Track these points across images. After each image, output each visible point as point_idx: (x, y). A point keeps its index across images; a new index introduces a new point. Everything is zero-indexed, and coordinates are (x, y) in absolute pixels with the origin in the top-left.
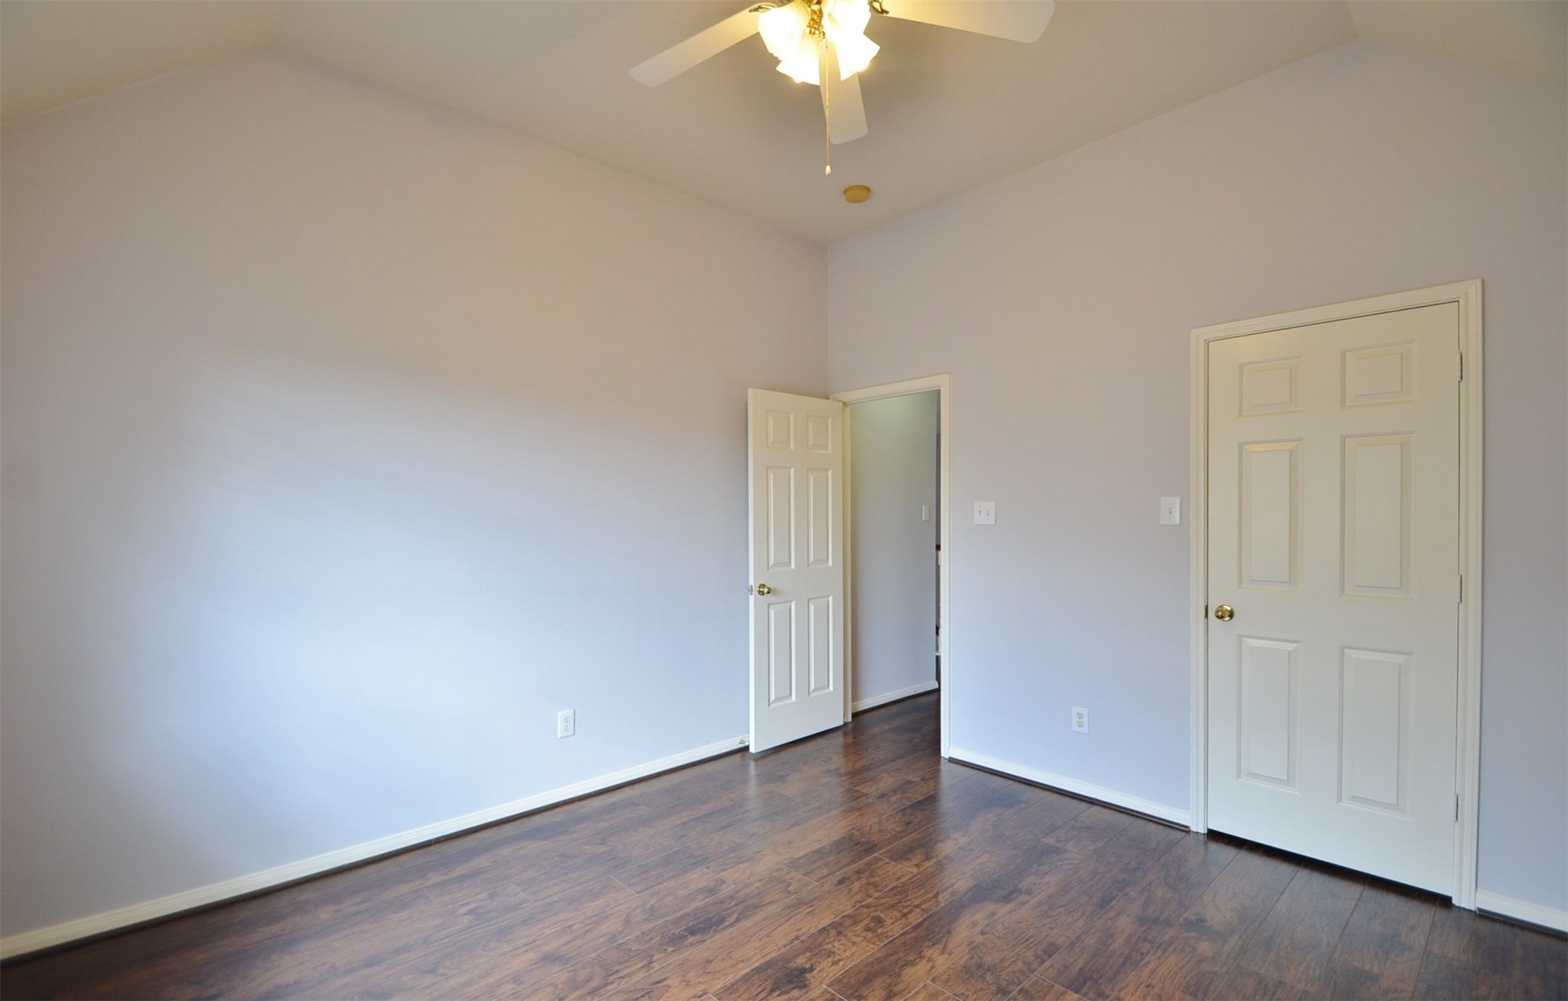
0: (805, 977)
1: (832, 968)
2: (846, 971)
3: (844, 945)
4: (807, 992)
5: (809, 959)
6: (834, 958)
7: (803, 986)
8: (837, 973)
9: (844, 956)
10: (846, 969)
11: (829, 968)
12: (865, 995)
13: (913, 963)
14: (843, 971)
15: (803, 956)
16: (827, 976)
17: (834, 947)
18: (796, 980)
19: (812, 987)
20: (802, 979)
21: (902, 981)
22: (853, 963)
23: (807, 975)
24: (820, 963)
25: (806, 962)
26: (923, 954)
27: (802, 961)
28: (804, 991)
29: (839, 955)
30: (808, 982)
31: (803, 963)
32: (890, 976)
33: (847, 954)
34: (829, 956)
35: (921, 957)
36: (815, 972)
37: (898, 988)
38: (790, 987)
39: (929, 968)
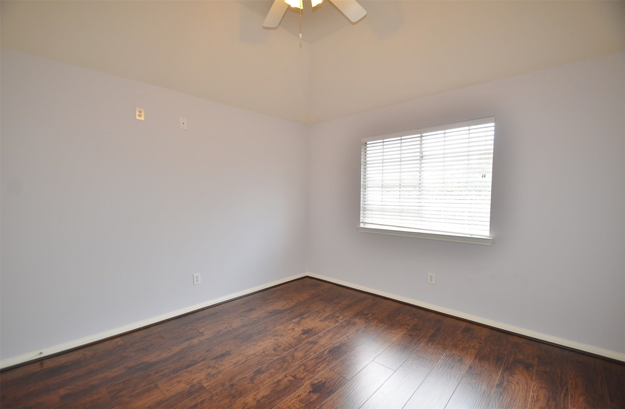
0: (312, 388)
1: (301, 393)
2: (295, 392)
3: (294, 406)
4: (311, 382)
5: (311, 398)
6: (300, 399)
7: (313, 385)
8: (299, 391)
9: (295, 399)
10: (294, 393)
11: (302, 393)
12: (288, 382)
13: (263, 397)
14: (296, 392)
15: (314, 399)
16: (303, 389)
17: (299, 405)
18: (316, 387)
19: (309, 384)
20: (314, 388)
21: (271, 388)
22: (291, 396)
23: (311, 389)
24: (306, 396)
25: (312, 396)
26: (257, 402)
27: (314, 396)
28: (312, 383)
29: (297, 400)
30: (311, 386)
31: (314, 395)
32: (276, 391)
33: (293, 401)
34: (302, 399)
35: (258, 401)
36: (308, 391)
37: (274, 385)
38: (318, 384)
39: (257, 395)
